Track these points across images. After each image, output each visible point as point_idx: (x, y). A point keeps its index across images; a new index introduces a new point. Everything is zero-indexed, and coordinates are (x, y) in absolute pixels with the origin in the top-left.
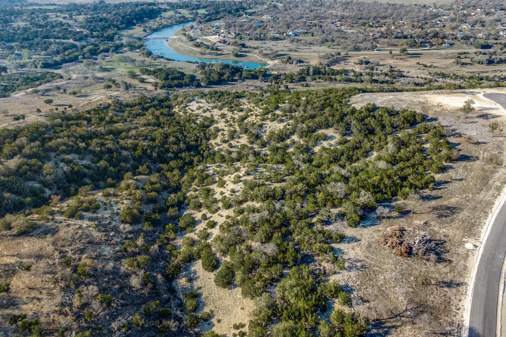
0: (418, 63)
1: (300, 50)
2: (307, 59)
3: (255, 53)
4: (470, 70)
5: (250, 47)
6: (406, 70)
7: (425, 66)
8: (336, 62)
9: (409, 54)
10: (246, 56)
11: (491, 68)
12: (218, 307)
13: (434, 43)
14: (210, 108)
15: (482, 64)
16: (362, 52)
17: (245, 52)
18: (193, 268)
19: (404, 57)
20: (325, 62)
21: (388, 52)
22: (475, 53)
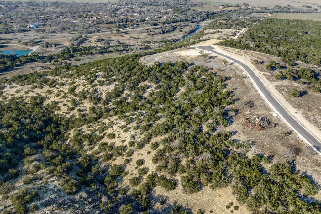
0: (131, 37)
1: (49, 37)
2: (60, 43)
3: (15, 43)
4: (158, 38)
5: (6, 39)
6: (127, 42)
7: (136, 38)
8: (82, 42)
9: (123, 32)
10: (7, 46)
11: (165, 35)
12: (201, 205)
13: (129, 25)
14: (30, 89)
15: (161, 34)
16: (93, 34)
17: (3, 43)
18: (156, 195)
19: (120, 34)
20: (75, 43)
21: (110, 32)
22: (153, 29)
